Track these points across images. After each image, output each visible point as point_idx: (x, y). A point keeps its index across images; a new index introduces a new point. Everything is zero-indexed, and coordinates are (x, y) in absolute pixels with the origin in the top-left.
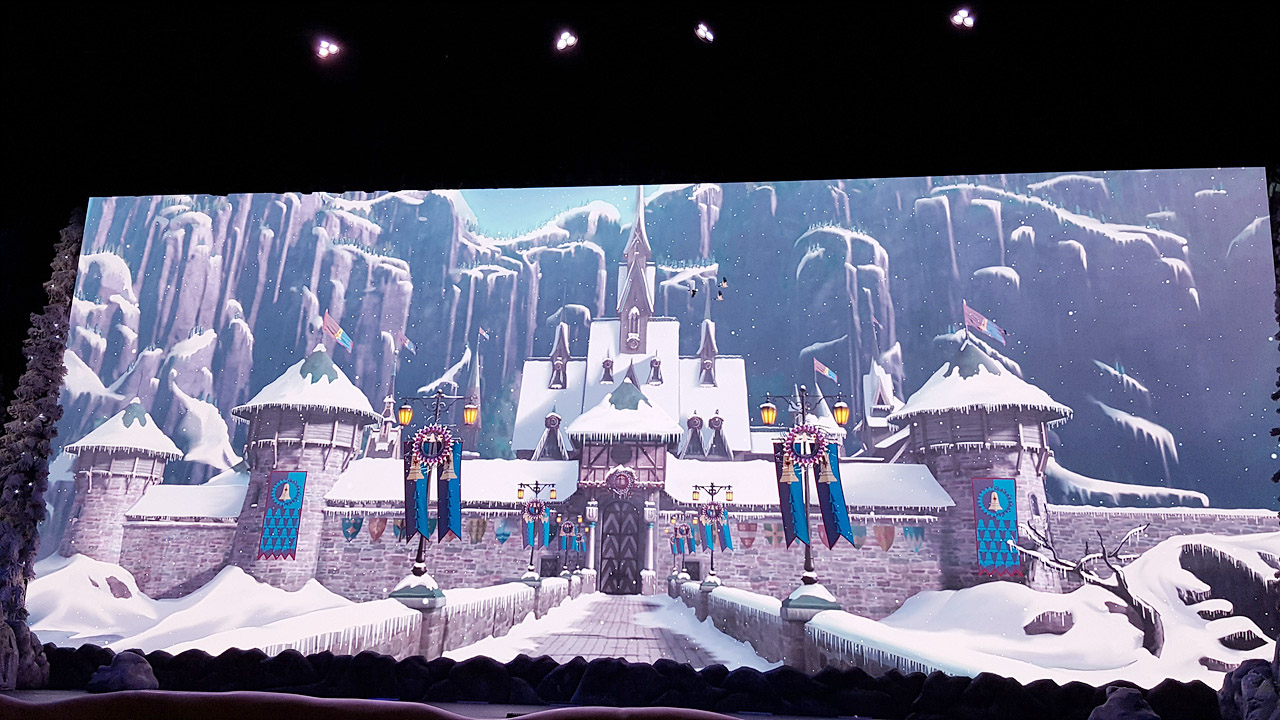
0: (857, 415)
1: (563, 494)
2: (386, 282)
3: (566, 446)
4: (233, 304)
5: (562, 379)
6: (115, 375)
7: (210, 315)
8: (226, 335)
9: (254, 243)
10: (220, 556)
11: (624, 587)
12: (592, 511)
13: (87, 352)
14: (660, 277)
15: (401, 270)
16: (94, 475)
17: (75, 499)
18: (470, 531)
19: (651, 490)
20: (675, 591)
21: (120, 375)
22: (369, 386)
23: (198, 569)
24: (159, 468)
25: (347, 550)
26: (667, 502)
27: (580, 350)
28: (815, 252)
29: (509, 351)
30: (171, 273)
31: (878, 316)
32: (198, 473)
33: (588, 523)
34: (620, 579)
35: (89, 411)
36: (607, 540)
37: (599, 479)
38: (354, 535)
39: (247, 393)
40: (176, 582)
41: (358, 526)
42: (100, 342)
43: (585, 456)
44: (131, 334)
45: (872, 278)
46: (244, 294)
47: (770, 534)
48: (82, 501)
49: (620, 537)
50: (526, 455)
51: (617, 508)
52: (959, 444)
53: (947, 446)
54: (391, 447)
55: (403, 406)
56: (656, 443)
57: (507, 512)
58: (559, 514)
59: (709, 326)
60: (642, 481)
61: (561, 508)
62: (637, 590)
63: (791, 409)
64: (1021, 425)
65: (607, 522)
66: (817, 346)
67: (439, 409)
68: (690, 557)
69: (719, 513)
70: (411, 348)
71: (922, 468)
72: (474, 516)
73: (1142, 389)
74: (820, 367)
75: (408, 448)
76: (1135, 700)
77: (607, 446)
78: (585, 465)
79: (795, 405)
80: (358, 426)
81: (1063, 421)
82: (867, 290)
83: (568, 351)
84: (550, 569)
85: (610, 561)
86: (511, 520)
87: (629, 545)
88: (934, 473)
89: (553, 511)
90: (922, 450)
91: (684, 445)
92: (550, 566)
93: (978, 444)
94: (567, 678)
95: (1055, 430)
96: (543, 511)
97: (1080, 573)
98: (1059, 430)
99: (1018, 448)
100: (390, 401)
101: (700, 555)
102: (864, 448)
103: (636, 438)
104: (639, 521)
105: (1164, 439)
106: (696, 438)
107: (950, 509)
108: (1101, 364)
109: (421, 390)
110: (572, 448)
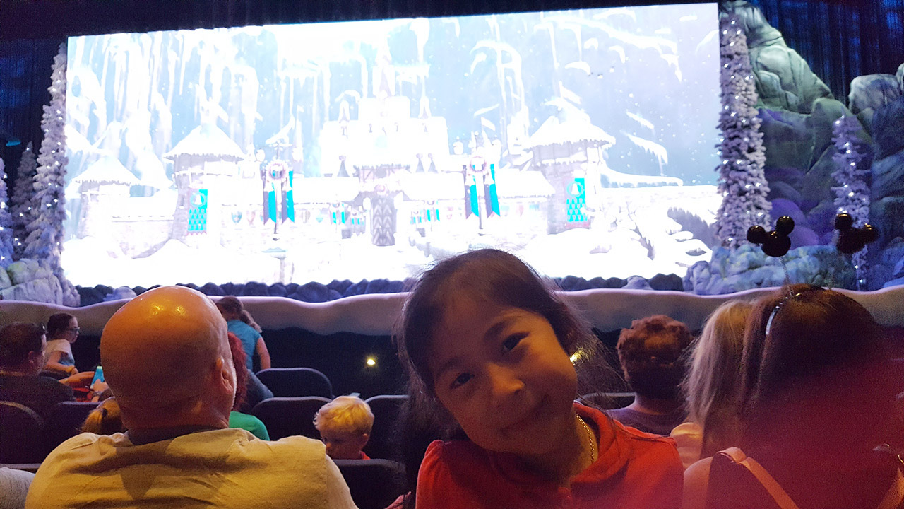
0: (506, 148)
1: (351, 197)
2: (243, 80)
3: (350, 171)
4: (157, 99)
5: (345, 134)
6: (95, 138)
7: (144, 103)
8: (156, 115)
9: (166, 62)
10: (166, 236)
11: (386, 242)
12: (367, 202)
13: (78, 126)
14: (397, 74)
15: (250, 74)
16: (91, 195)
17: (81, 209)
18: (302, 217)
19: (398, 192)
20: (413, 244)
21: (99, 138)
22: (239, 139)
23: (154, 243)
24: (128, 189)
25: (236, 230)
26: (406, 198)
27: (355, 115)
28: (481, 57)
29: (315, 119)
30: (121, 80)
32: (148, 191)
33: (365, 211)
34: (384, 239)
35: (84, 159)
36: (376, 219)
37: (369, 186)
38: (238, 221)
39: (170, 146)
40: (145, 250)
41: (240, 217)
42: (86, 123)
43: (361, 175)
44: (101, 113)
45: (510, 72)
46: (163, 90)
47: (461, 212)
48: (86, 209)
49: (383, 218)
50: (330, 175)
51: (380, 202)
52: (558, 160)
53: (551, 162)
54: (254, 174)
55: (258, 151)
56: (399, 167)
57: (321, 206)
58: (350, 207)
59: (425, 102)
60: (393, 188)
61: (349, 203)
62: (393, 243)
63: (470, 146)
64: (588, 149)
65: (376, 210)
66: (483, 111)
67: (279, 152)
68: (420, 226)
69: (433, 202)
70: (260, 118)
71: (539, 173)
72: (303, 209)
73: (651, 126)
74: (486, 123)
75: (263, 174)
76: (642, 283)
77: (372, 169)
78: (362, 180)
79: (472, 144)
80: (234, 162)
81: (609, 146)
82: (509, 78)
83: (348, 118)
84: (347, 234)
85: (378, 229)
86: (324, 211)
87: (387, 221)
88: (545, 176)
89: (346, 205)
90: (539, 164)
91: (414, 166)
92: (346, 233)
93: (567, 160)
94: (359, 289)
95: (606, 150)
96: (341, 205)
97: (617, 222)
98: (608, 151)
99: (587, 161)
100: (251, 148)
101: (424, 224)
102: (509, 164)
103: (388, 165)
104: (392, 208)
105: (661, 153)
106: (420, 164)
107: (553, 195)
108: (630, 115)
109: (267, 142)
110: (354, 171)
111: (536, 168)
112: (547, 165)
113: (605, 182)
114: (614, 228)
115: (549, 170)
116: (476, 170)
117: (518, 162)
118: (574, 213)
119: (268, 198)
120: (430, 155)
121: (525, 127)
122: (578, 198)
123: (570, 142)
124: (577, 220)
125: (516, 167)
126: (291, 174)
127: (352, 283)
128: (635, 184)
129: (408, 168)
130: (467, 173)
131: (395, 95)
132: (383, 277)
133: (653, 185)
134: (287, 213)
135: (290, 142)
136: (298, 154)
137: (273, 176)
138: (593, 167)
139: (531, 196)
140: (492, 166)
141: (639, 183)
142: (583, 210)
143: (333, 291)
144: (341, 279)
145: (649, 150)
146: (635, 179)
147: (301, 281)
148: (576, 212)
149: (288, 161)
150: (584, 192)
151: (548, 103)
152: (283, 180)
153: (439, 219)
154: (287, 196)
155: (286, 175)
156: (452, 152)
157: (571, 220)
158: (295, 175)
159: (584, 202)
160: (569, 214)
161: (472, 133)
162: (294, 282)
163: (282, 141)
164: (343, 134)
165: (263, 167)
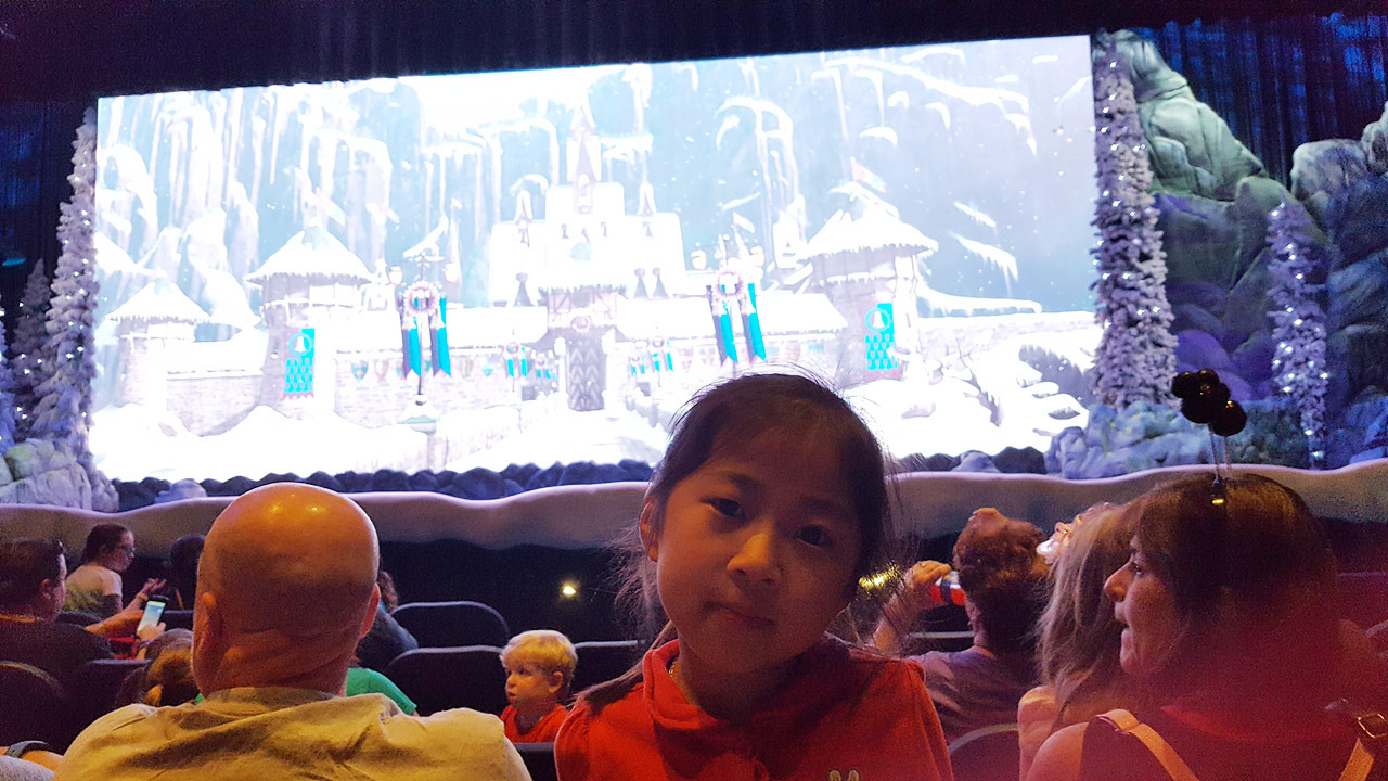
0: (770, 257)
1: (536, 335)
2: (367, 161)
3: (534, 296)
4: (236, 190)
5: (526, 240)
6: (141, 252)
7: (216, 197)
8: (233, 215)
9: (248, 134)
10: (251, 400)
11: (591, 405)
12: (560, 345)
13: (114, 235)
14: (603, 149)
15: (379, 151)
16: (135, 339)
17: (120, 359)
18: (461, 369)
19: (607, 328)
20: (631, 407)
21: (146, 252)
22: (363, 251)
23: (233, 411)
24: (191, 330)
25: (358, 389)
26: (620, 337)
27: (540, 213)
28: (732, 122)
29: (479, 218)
30: (179, 162)
31: (784, 175)
32: (223, 332)
33: (557, 357)
34: (588, 399)
35: (123, 284)
36: (574, 369)
37: (564, 320)
38: (362, 377)
39: (257, 262)
40: (217, 422)
41: (365, 370)
42: (126, 228)
43: (551, 303)
44: (150, 214)
45: (775, 144)
46: (245, 177)
47: (705, 357)
48: (127, 360)
49: (584, 367)
50: (503, 304)
51: (580, 343)
52: (850, 277)
53: (840, 279)
54: (386, 303)
55: (393, 268)
56: (609, 290)
57: (490, 352)
58: (534, 351)
59: (646, 189)
60: (599, 321)
61: (534, 346)
62: (600, 407)
63: (716, 256)
64: (897, 259)
65: (574, 356)
66: (736, 203)
67: (424, 269)
68: (642, 378)
69: (662, 343)
70: (395, 218)
71: (822, 297)
72: (462, 356)
73: (992, 223)
74: (739, 220)
75: (400, 303)
76: (983, 462)
77: (568, 293)
78: (552, 311)
79: (720, 253)
80: (355, 287)
81: (930, 253)
82: (775, 154)
83: (530, 216)
84: (529, 394)
85: (578, 386)
86: (494, 358)
87: (592, 373)
88: (832, 301)
89: (528, 349)
90: (822, 283)
91: (631, 290)
92: (529, 392)
93: (865, 275)
94: (549, 478)
95: (924, 260)
96: (520, 350)
97: (944, 370)
98: (927, 261)
99: (895, 277)
100: (381, 264)
101: (649, 376)
102: (776, 284)
103: (592, 287)
104: (599, 353)
105: (1007, 262)
106: (641, 284)
107: (844, 329)
108: (959, 206)
109: (406, 254)
110: (539, 297)
111: (818, 290)
112: (836, 282)
113: (923, 308)
114: (939, 379)
115: (837, 292)
116: (727, 292)
117: (791, 280)
118: (877, 357)
119: (409, 339)
120: (656, 271)
121: (800, 226)
122: (883, 333)
123: (869, 248)
124: (882, 366)
125: (787, 287)
126: (443, 302)
127: (538, 469)
128: (969, 312)
129: (622, 291)
130: (714, 298)
131: (601, 182)
132: (586, 459)
133: (997, 313)
134: (439, 362)
135: (440, 255)
136: (453, 272)
137: (415, 305)
138: (904, 287)
139: (812, 332)
140: (751, 287)
141: (975, 310)
142: (891, 352)
143: (509, 481)
144: (521, 462)
145: (989, 258)
146: (968, 304)
147: (461, 467)
148: (881, 356)
149: (437, 283)
150: (892, 325)
151: (834, 190)
152: (432, 312)
153: (671, 368)
154: (438, 338)
155: (436, 305)
156: (689, 266)
157: (873, 367)
158: (449, 305)
159: (892, 340)
160: (869, 357)
161: (720, 237)
162: (450, 468)
163: (429, 252)
164: (523, 241)
165: (400, 293)
